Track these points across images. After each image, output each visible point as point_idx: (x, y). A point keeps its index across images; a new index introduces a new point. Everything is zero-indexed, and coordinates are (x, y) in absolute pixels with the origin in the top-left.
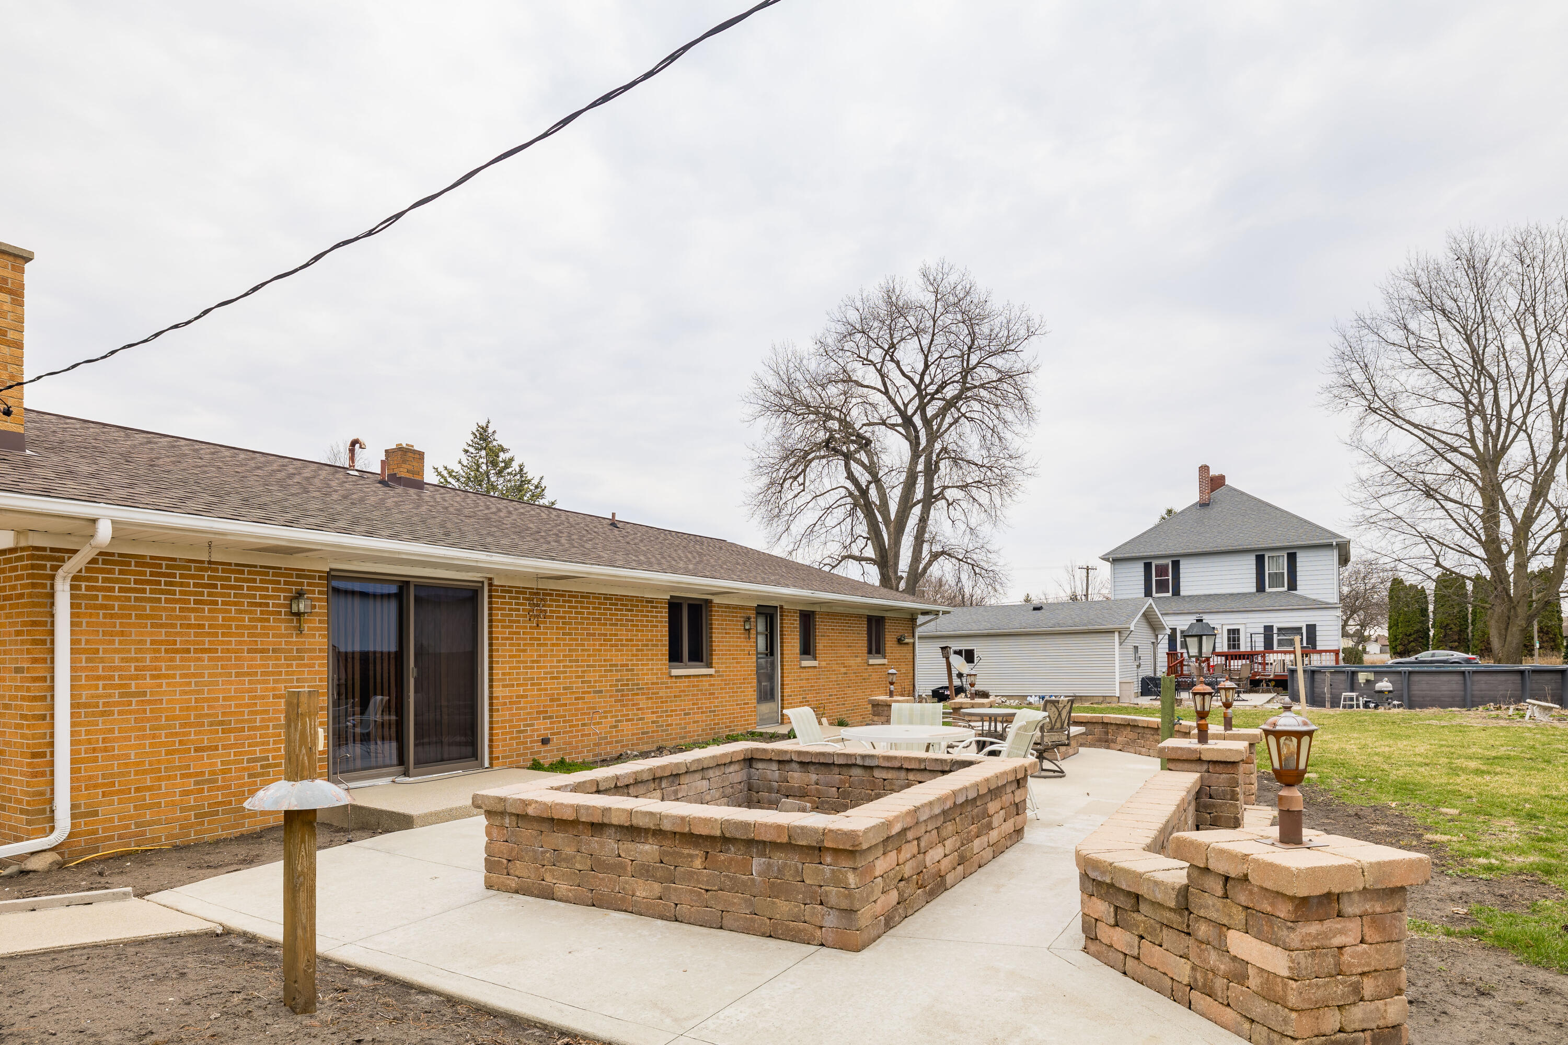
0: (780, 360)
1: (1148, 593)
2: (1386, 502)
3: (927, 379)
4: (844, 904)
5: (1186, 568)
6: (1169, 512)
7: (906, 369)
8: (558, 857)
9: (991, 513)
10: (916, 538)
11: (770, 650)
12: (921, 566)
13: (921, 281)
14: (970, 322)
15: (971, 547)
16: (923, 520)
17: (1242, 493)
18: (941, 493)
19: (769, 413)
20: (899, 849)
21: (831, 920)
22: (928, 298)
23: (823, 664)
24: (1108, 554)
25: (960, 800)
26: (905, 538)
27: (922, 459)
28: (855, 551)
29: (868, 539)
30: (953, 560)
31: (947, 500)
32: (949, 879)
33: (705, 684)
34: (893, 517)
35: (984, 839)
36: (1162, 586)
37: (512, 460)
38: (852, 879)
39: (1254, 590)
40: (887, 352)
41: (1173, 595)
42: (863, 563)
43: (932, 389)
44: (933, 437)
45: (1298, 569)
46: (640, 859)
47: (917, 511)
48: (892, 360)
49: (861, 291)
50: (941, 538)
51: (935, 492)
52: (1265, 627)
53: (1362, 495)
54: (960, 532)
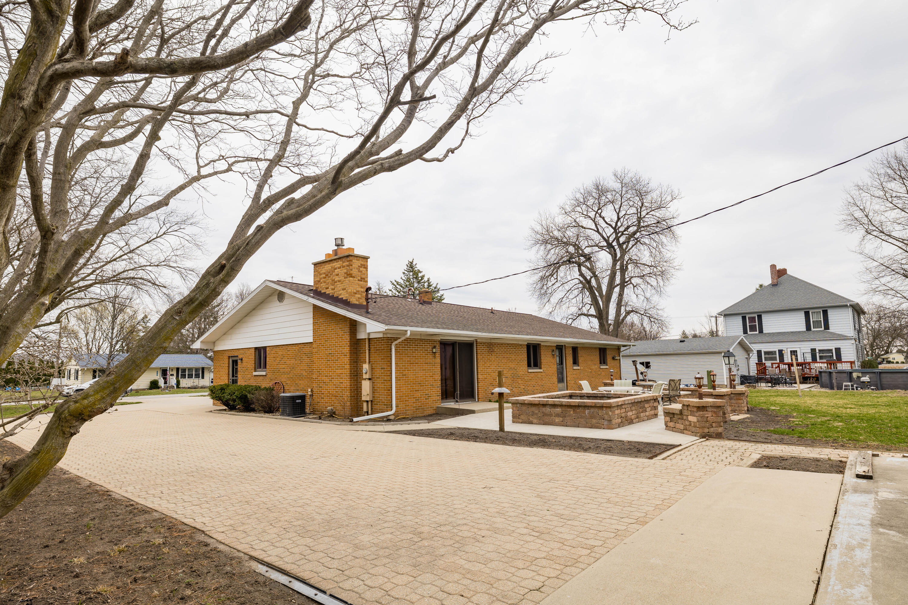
0: (543, 219)
1: (745, 332)
2: (883, 280)
3: (619, 224)
4: (609, 419)
5: (766, 319)
6: (761, 286)
7: (608, 220)
8: (533, 414)
9: (658, 290)
10: (617, 304)
11: (561, 363)
12: (621, 318)
13: (613, 178)
14: (641, 195)
15: (647, 307)
16: (621, 295)
17: (796, 278)
18: (630, 280)
19: (538, 245)
20: (621, 410)
21: (606, 423)
22: (617, 186)
23: (582, 368)
24: (722, 312)
25: (636, 401)
26: (611, 303)
27: (619, 263)
28: (585, 310)
29: (591, 305)
30: (638, 314)
31: (633, 285)
32: (634, 421)
33: (539, 375)
34: (604, 293)
35: (644, 414)
36: (753, 328)
37: (424, 276)
38: (610, 413)
39: (805, 330)
40: (597, 212)
41: (759, 333)
42: (590, 317)
43: (621, 229)
44: (624, 252)
45: (829, 318)
46: (556, 412)
47: (617, 289)
48: (600, 216)
49: (583, 184)
50: (631, 303)
51: (627, 280)
52: (811, 349)
53: (869, 277)
54: (641, 301)
